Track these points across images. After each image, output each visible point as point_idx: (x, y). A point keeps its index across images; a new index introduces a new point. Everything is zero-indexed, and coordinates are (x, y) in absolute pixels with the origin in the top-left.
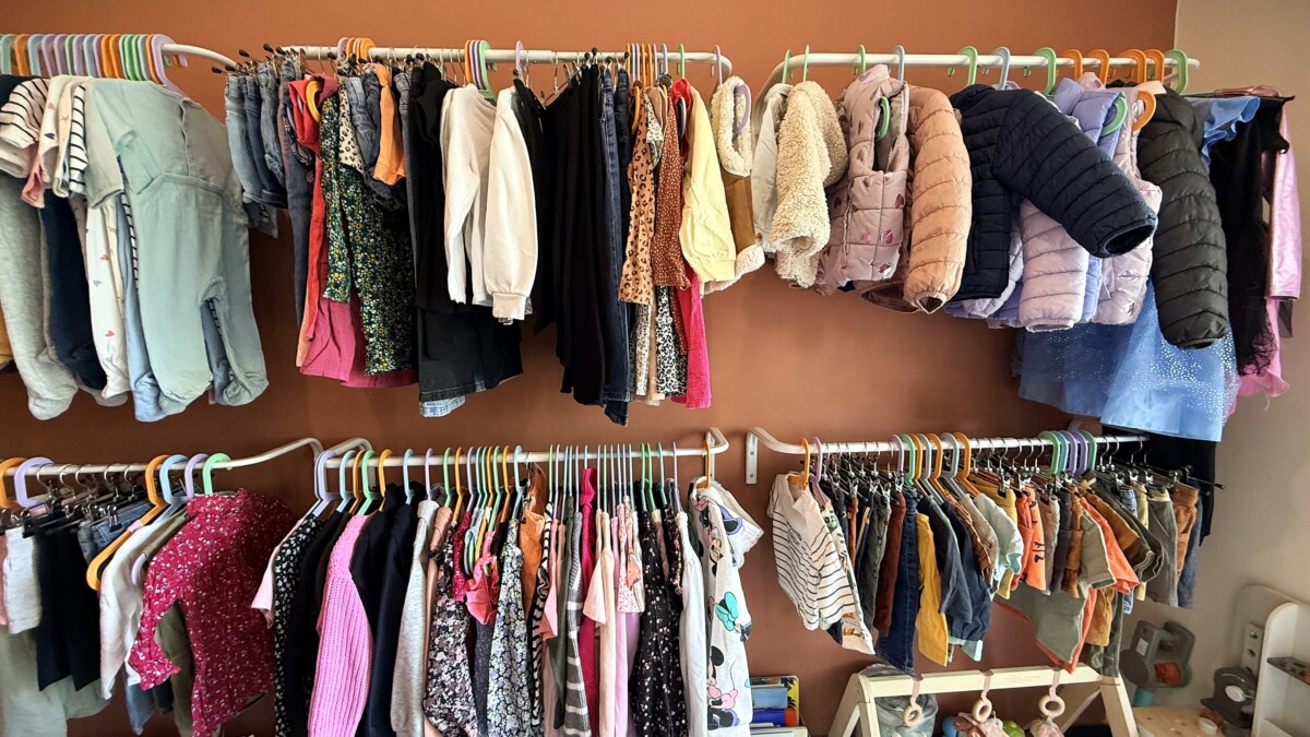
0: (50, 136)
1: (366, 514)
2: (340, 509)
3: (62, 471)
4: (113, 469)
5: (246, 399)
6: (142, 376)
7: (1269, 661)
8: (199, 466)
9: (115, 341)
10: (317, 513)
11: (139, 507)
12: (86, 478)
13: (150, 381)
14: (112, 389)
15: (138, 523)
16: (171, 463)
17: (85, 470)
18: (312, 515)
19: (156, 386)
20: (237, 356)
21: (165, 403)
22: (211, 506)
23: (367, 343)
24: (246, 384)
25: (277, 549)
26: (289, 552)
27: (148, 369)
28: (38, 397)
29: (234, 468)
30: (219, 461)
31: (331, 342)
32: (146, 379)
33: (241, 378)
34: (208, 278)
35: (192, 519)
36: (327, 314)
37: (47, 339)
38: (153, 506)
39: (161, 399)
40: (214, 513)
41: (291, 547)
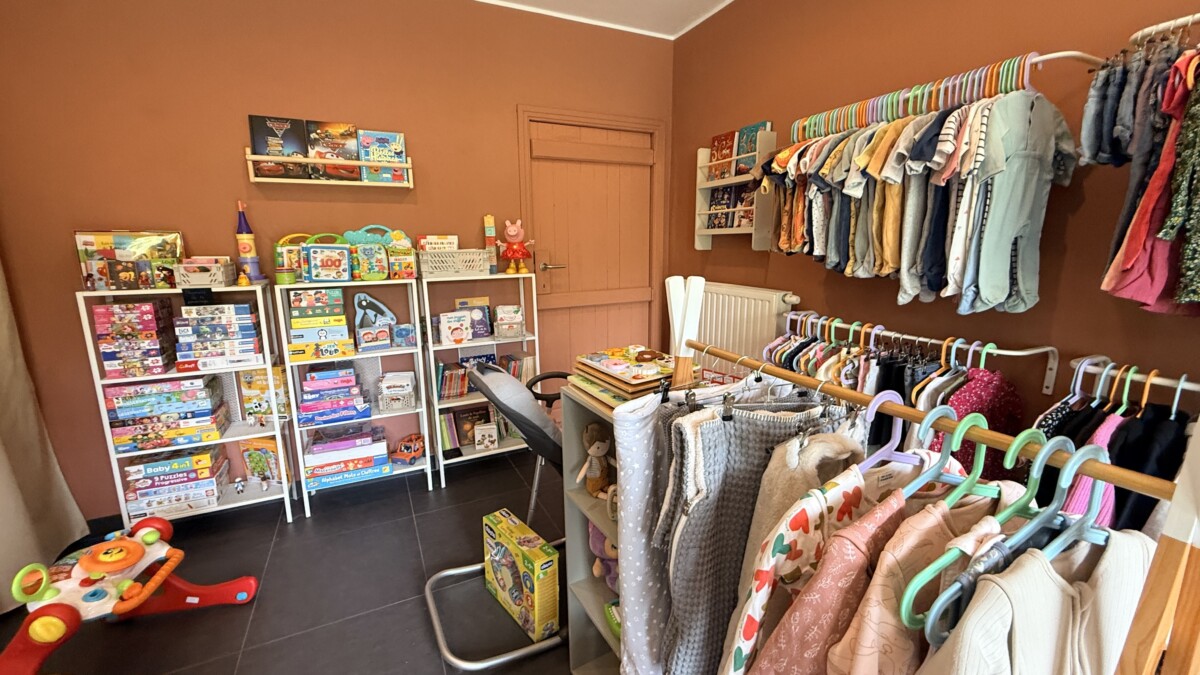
0: (966, 144)
1: (1123, 415)
2: (1094, 405)
3: (893, 335)
4: (921, 339)
5: (1021, 309)
6: (970, 286)
8: (978, 348)
9: (959, 264)
10: (1071, 402)
11: (935, 365)
12: (906, 342)
13: (974, 289)
14: (948, 292)
15: (934, 375)
16: (959, 344)
17: (905, 337)
18: (1066, 403)
19: (977, 293)
20: (1024, 279)
21: (978, 304)
22: (983, 376)
23: (1184, 275)
24: (1026, 299)
25: (1041, 417)
26: (1050, 422)
27: (976, 283)
28: (905, 292)
29: (999, 355)
30: (991, 348)
31: (1146, 273)
32: (973, 288)
33: (1023, 293)
34: (1022, 223)
35: (968, 381)
36: (1149, 250)
37: (919, 260)
38: (941, 366)
39: (978, 299)
40: (983, 381)
41: (1052, 419)
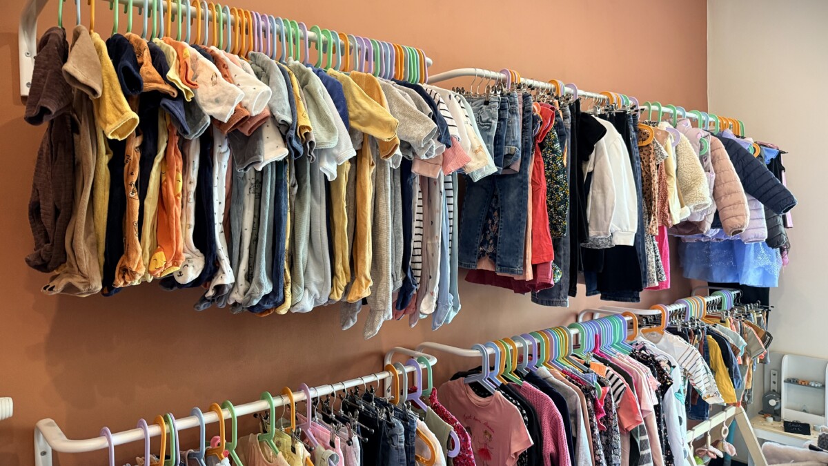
7: (785, 381)
